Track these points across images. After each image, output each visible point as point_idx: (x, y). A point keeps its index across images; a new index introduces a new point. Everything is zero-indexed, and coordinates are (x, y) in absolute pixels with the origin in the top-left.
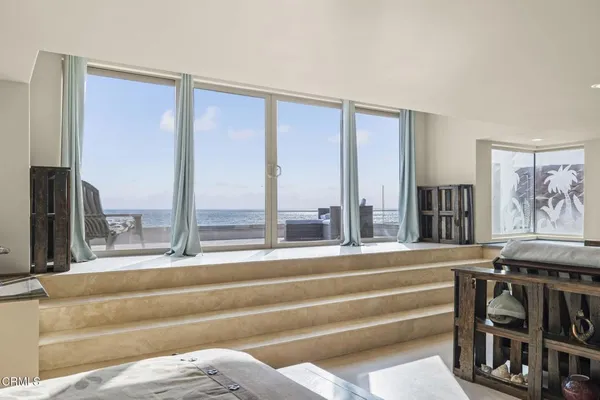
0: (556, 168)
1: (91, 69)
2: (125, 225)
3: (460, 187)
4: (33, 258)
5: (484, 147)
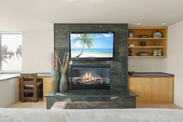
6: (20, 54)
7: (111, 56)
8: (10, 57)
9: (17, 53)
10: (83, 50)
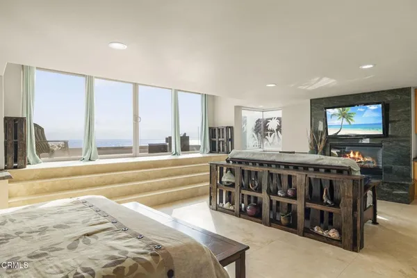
0: (271, 119)
1: (37, 68)
2: (59, 146)
3: (227, 127)
4: (6, 162)
5: (238, 109)
6: (281, 132)
7: (380, 132)
8: (271, 134)
9: (277, 130)
10: (341, 126)
